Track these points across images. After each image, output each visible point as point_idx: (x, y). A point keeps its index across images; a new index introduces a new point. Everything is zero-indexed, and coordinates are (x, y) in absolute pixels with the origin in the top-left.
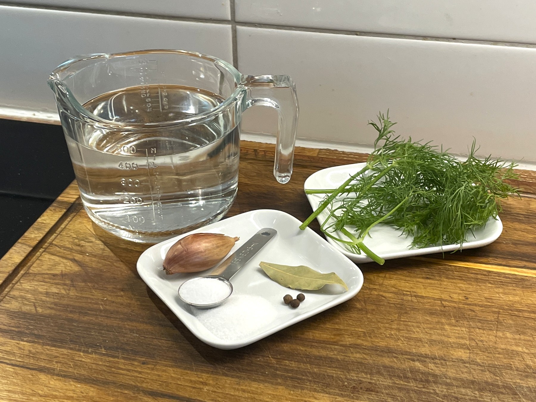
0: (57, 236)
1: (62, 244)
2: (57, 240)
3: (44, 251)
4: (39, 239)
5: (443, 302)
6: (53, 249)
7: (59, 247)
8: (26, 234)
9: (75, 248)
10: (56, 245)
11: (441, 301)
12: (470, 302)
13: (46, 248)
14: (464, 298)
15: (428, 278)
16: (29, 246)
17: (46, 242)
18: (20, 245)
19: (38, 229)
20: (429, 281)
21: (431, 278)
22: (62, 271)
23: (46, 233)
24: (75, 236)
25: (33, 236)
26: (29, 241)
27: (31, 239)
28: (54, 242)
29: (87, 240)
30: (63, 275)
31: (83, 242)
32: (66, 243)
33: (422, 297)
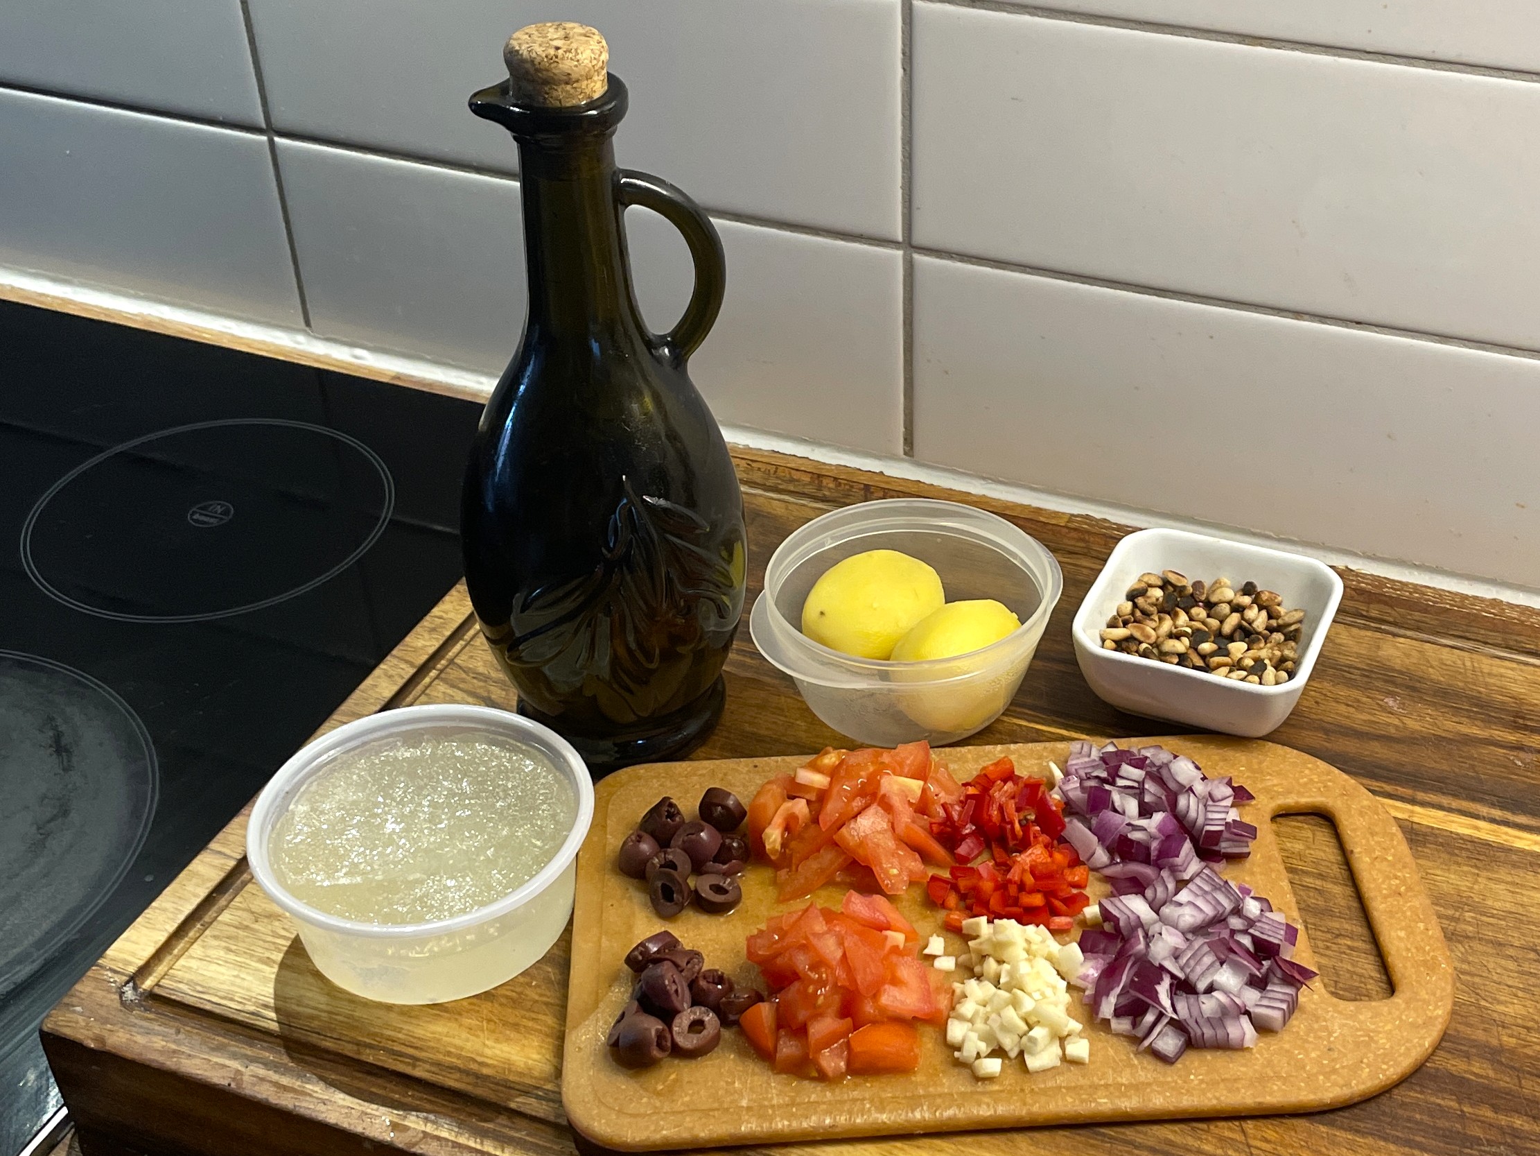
0: (466, 646)
2: (463, 657)
3: (437, 677)
4: (431, 650)
6: (453, 674)
7: (464, 671)
8: (407, 639)
10: (460, 667)
13: (441, 671)
16: (411, 664)
17: (443, 657)
18: (395, 661)
19: (433, 630)
23: (444, 639)
25: (420, 643)
26: (413, 654)
27: (416, 650)
28: (456, 661)
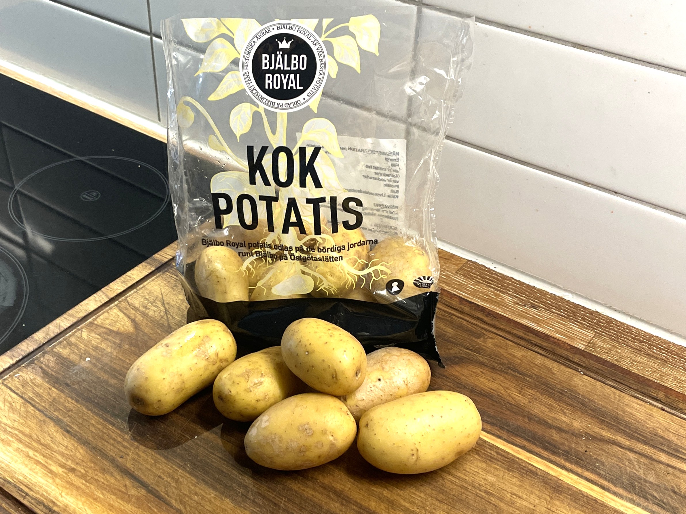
1: (133, 302)
2: (132, 297)
4: (119, 291)
6: (124, 305)
8: (111, 284)
9: (141, 309)
10: (128, 303)
13: (120, 302)
17: (123, 296)
18: (101, 294)
19: (124, 282)
22: (119, 329)
23: (127, 287)
24: (147, 297)
25: (116, 287)
26: (110, 292)
27: (112, 290)
28: (128, 298)
29: (154, 304)
30: (117, 334)
31: (150, 305)
32: (137, 302)
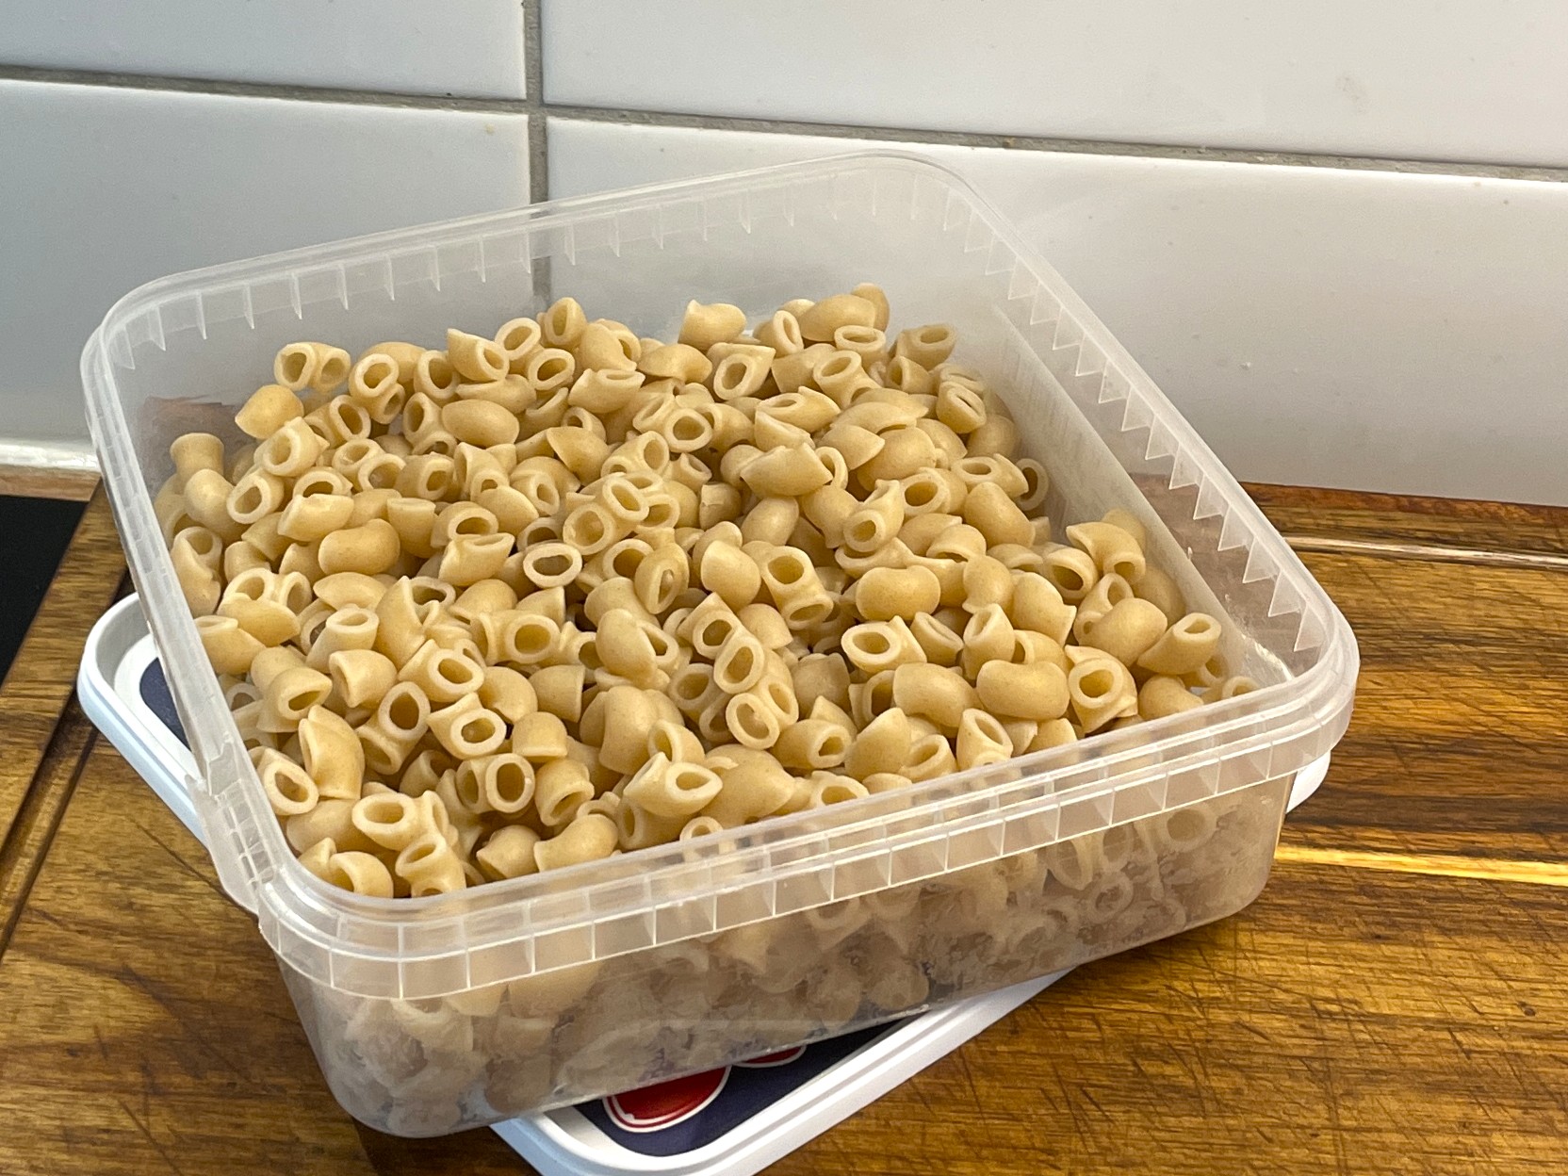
0: (36, 867)
1: (65, 909)
2: (39, 892)
5: (1459, 1036)
6: (38, 933)
7: (56, 922)
9: (117, 918)
10: (44, 914)
11: (1450, 1031)
12: (1543, 1026)
14: (1520, 1012)
15: (1378, 937)
20: (1387, 950)
21: (1387, 938)
22: (96, 1027)
29: (153, 882)
30: (106, 1049)
31: (139, 890)
32: (80, 901)
33: (1386, 1020)
